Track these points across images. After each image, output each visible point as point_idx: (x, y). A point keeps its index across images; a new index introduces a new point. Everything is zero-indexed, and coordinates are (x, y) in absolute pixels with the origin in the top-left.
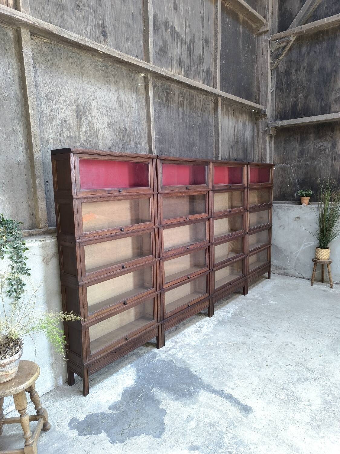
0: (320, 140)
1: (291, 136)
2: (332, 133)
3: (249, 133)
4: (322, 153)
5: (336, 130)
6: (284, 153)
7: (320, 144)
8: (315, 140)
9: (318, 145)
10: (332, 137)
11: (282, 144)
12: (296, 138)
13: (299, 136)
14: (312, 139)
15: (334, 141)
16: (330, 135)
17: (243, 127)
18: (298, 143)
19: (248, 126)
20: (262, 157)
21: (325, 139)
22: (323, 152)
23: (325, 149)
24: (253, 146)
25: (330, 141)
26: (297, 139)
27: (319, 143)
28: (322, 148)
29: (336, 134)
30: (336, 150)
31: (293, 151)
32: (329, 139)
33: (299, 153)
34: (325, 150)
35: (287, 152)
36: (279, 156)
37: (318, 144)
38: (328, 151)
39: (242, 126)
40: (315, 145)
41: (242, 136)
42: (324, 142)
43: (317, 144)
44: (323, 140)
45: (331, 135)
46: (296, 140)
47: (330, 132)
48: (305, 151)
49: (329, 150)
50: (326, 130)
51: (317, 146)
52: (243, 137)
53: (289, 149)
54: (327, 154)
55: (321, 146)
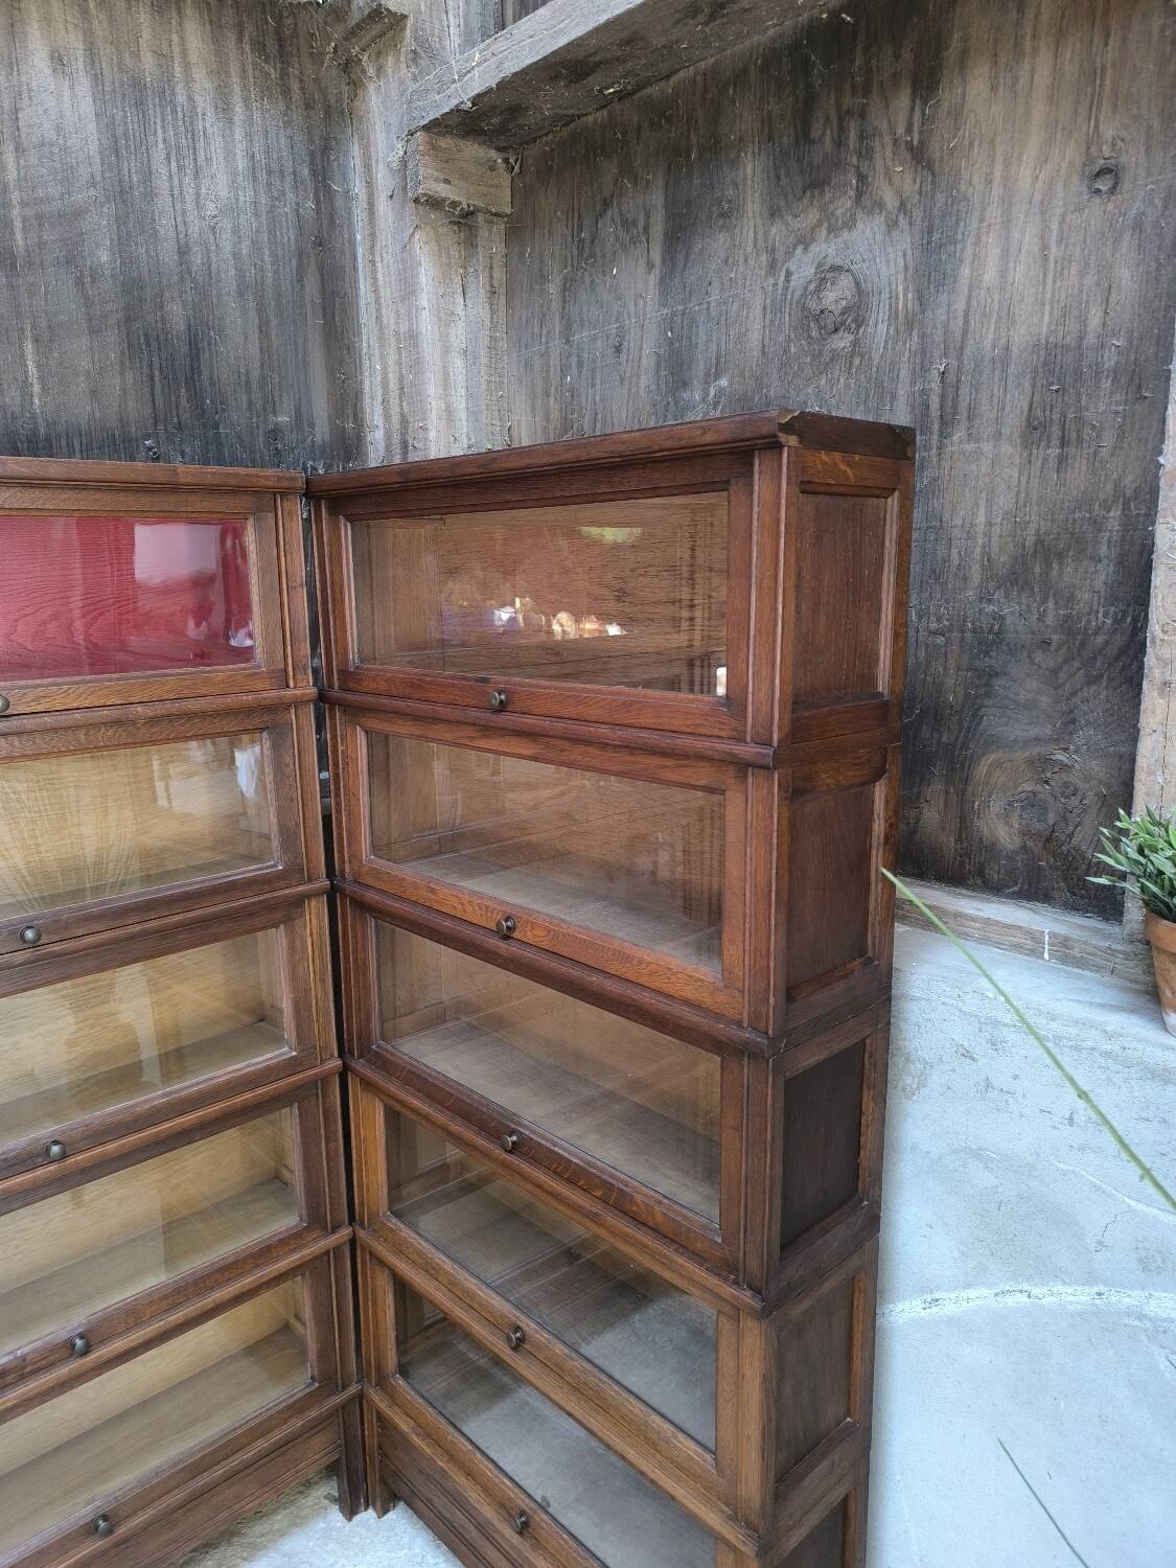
0: (813, 215)
1: (606, 204)
2: (925, 102)
3: (246, 197)
4: (835, 356)
5: (963, 65)
6: (564, 372)
7: (814, 248)
8: (774, 213)
9: (803, 268)
10: (919, 156)
11: (553, 288)
12: (635, 224)
13: (657, 198)
14: (753, 205)
15: (940, 198)
16: (901, 130)
17: (108, 125)
18: (650, 266)
19: (210, 122)
20: (404, 421)
21: (858, 200)
22: (842, 341)
23: (855, 316)
24: (316, 322)
25: (903, 204)
26: (646, 229)
27: (806, 249)
28: (835, 297)
29: (958, 115)
30: (960, 306)
31: (618, 349)
32: (894, 180)
33: (658, 365)
34: (860, 322)
35: (580, 364)
36: (539, 402)
37: (799, 250)
38: (882, 329)
39: (87, 107)
40: (772, 266)
41: (110, 209)
42: (850, 224)
43: (789, 254)
44: (843, 205)
45: (909, 130)
46: (634, 242)
47: (903, 100)
48: (702, 338)
49: (893, 315)
50: (867, 91)
51: (789, 274)
52: (122, 221)
53: (594, 339)
54: (876, 356)
55: (827, 273)
